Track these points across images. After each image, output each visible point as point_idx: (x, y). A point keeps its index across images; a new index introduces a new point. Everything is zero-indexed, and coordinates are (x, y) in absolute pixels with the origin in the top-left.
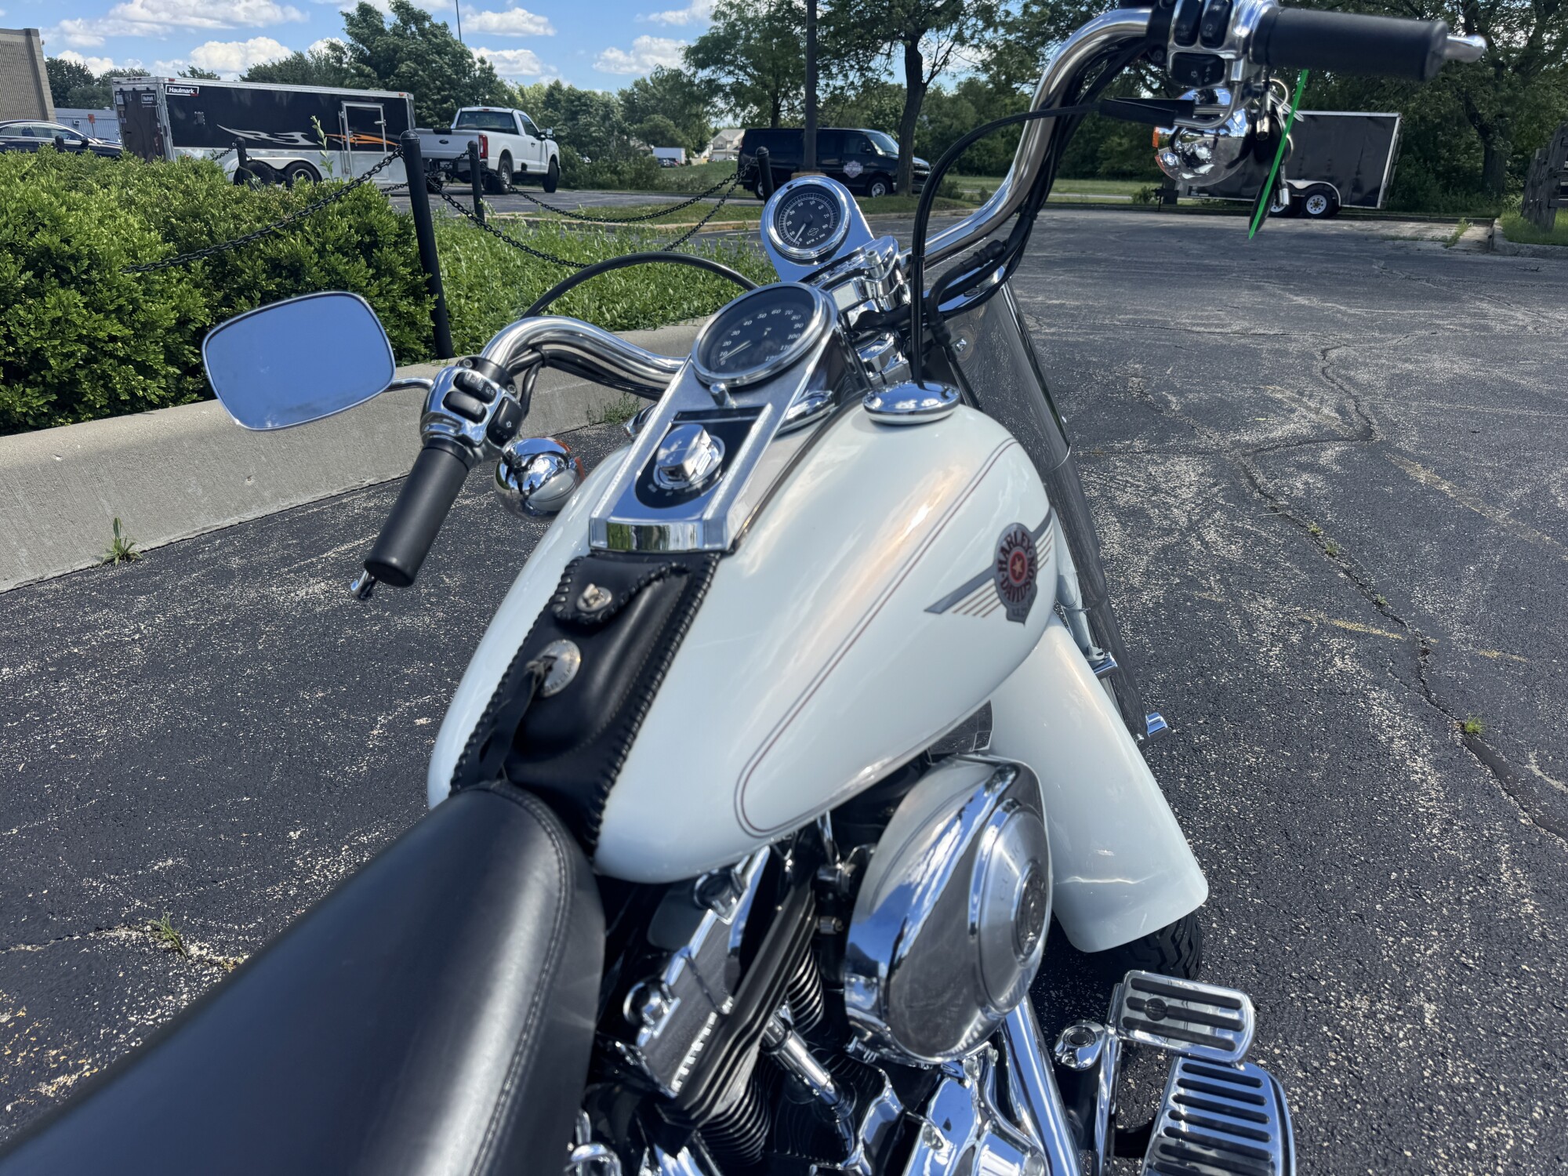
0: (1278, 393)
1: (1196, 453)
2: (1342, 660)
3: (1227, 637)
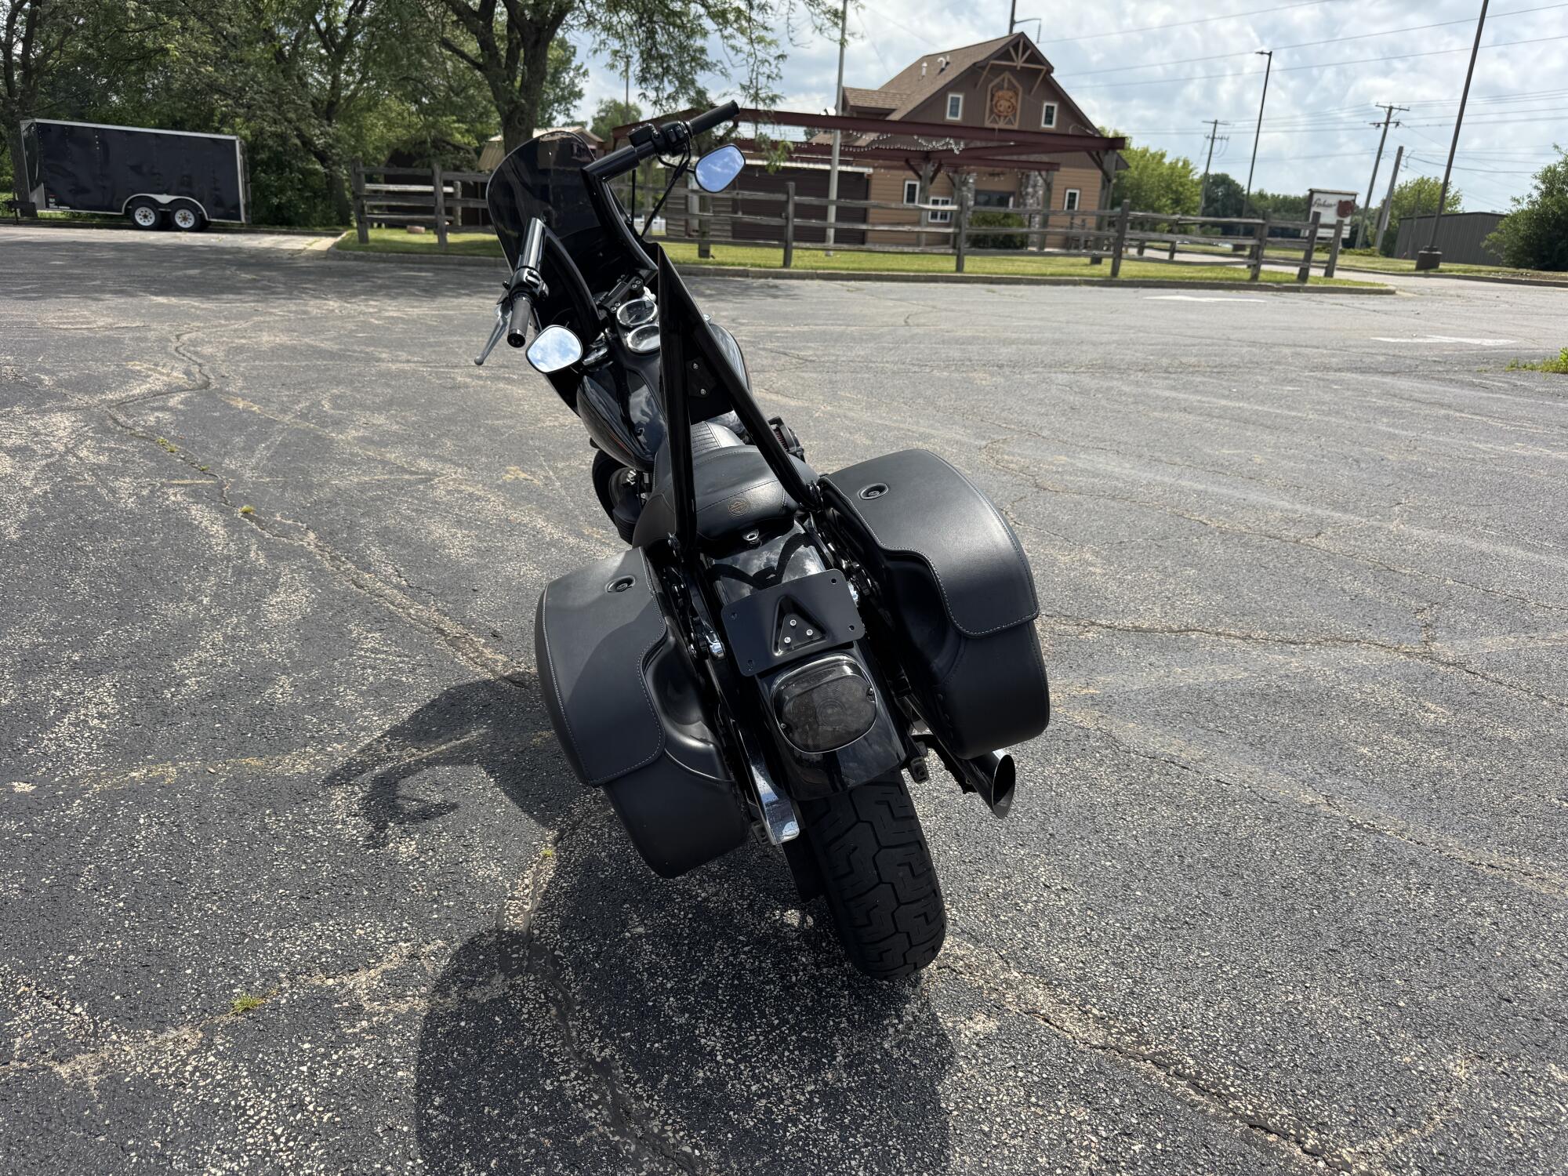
0: (136, 366)
1: (69, 409)
2: (174, 497)
3: (98, 499)
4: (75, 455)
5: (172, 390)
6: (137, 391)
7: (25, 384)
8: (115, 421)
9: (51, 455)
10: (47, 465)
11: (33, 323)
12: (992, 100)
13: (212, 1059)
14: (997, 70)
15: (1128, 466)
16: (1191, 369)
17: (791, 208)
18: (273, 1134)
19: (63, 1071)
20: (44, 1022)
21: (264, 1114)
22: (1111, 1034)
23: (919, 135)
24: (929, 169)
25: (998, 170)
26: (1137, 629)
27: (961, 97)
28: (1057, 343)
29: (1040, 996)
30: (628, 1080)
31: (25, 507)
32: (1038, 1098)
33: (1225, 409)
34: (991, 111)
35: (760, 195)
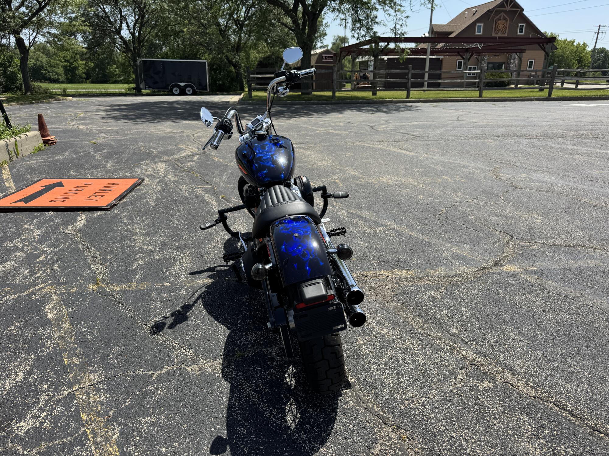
0: (181, 146)
1: (163, 161)
2: (200, 192)
3: (176, 192)
4: (167, 177)
5: (194, 155)
6: (183, 155)
7: (148, 153)
8: (178, 165)
9: (160, 178)
10: (159, 181)
11: (147, 131)
12: (495, 25)
13: (231, 370)
14: (498, 12)
15: (553, 178)
16: (584, 136)
17: (410, 75)
18: (251, 394)
19: (189, 369)
20: (182, 355)
21: (248, 387)
22: (538, 393)
23: (464, 42)
24: (468, 55)
25: (497, 54)
26: (555, 245)
27: (482, 24)
28: (523, 126)
29: (510, 377)
30: (361, 389)
31: (154, 195)
32: (508, 411)
33: (598, 154)
34: (495, 29)
35: (398, 71)
